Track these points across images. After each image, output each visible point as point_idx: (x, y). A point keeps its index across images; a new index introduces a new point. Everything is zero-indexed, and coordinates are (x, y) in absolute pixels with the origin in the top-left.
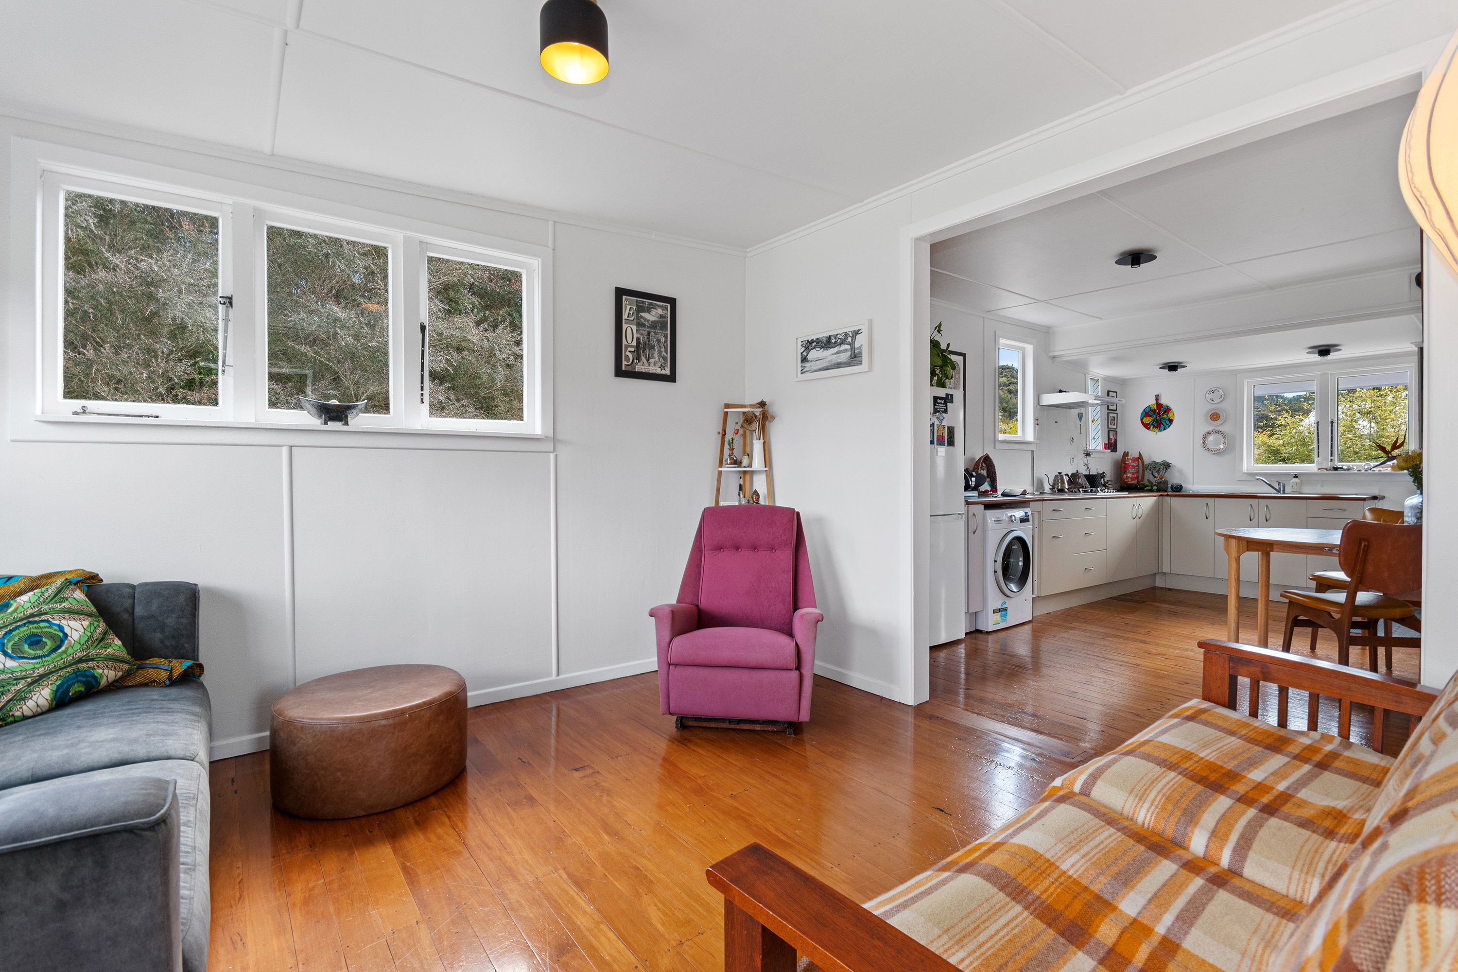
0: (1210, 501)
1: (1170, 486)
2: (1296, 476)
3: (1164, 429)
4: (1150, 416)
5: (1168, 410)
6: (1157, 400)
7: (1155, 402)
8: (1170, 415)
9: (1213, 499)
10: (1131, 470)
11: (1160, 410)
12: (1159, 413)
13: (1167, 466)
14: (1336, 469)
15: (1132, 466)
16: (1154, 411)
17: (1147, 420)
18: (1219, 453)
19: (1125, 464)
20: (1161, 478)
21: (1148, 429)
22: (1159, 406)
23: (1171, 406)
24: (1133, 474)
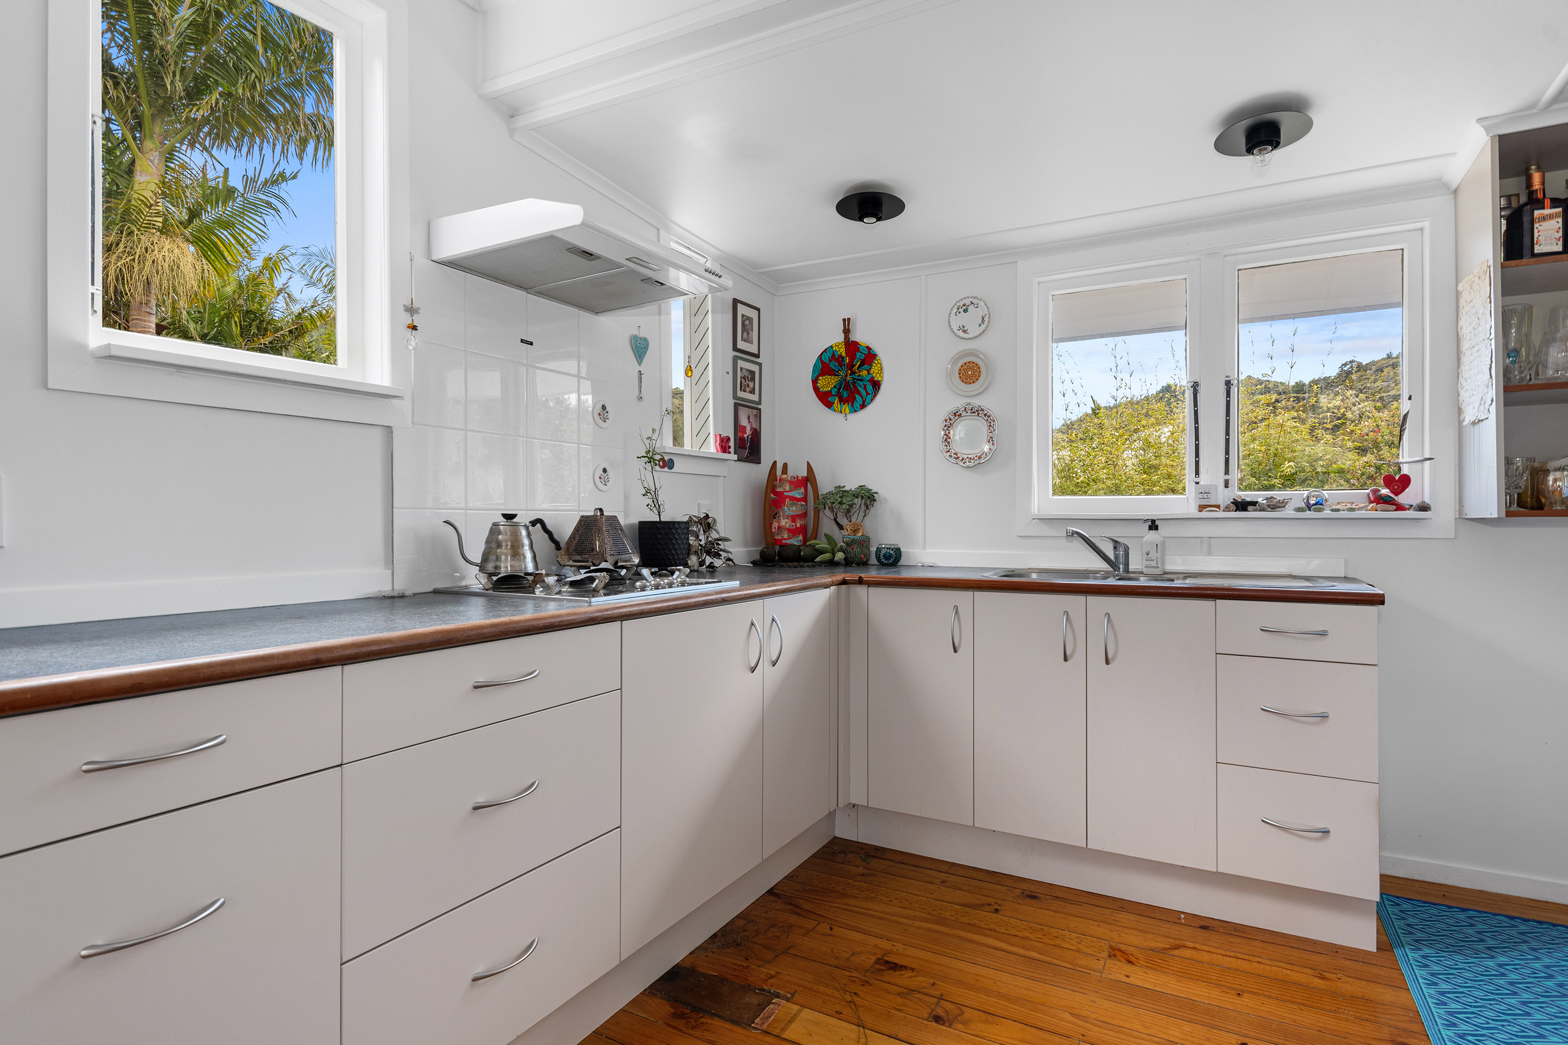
0: (963, 598)
1: (873, 549)
2: (1153, 526)
3: (863, 406)
4: (832, 373)
5: (870, 357)
6: (847, 331)
7: (841, 338)
8: (875, 369)
9: (969, 594)
10: (790, 509)
11: (853, 357)
12: (851, 366)
13: (867, 498)
14: (1241, 506)
15: (793, 499)
16: (839, 359)
17: (828, 383)
18: (977, 463)
19: (775, 493)
20: (855, 531)
21: (829, 405)
22: (852, 346)
23: (877, 348)
24: (793, 519)
